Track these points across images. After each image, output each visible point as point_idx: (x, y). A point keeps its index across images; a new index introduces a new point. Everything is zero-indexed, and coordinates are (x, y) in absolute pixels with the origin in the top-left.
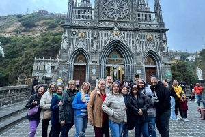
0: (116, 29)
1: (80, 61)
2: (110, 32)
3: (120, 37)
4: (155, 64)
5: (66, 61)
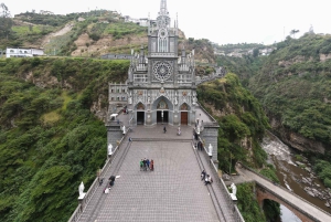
0: (162, 88)
1: (140, 108)
2: (158, 90)
3: (165, 94)
4: (188, 110)
5: (132, 111)
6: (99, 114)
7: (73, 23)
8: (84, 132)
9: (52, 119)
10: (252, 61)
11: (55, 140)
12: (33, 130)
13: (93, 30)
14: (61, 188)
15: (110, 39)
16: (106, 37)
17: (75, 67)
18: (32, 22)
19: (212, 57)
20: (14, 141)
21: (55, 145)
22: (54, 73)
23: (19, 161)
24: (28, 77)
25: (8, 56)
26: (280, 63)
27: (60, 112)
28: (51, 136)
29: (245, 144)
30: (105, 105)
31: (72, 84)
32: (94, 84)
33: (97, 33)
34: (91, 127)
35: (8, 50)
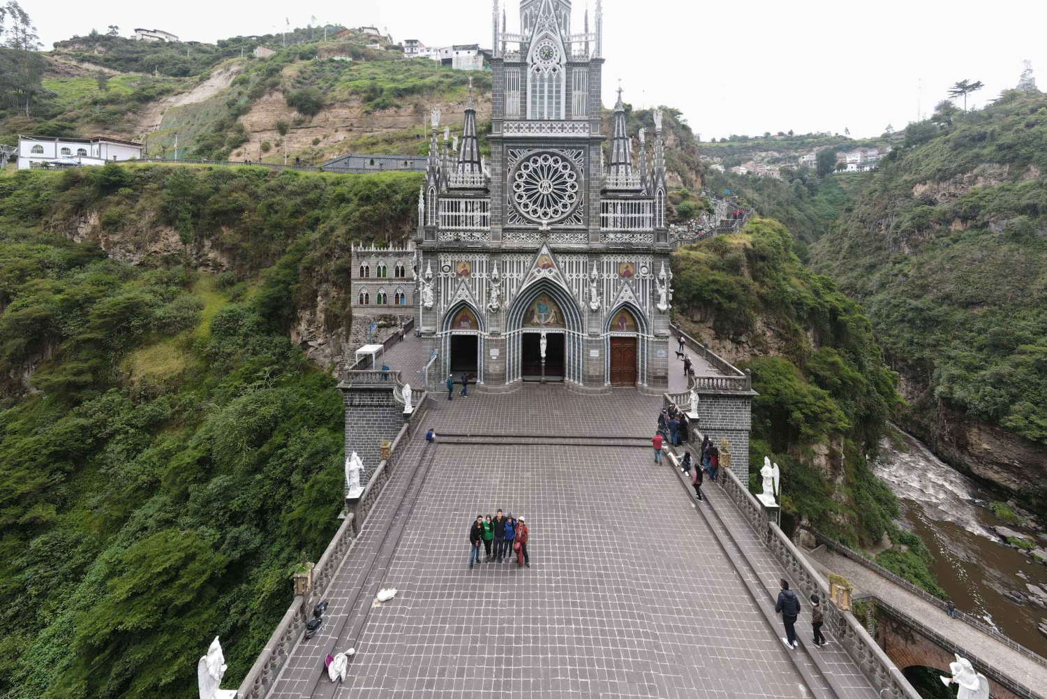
0: (545, 250)
1: (464, 324)
2: (529, 258)
3: (555, 270)
4: (637, 330)
5: (434, 333)
6: (321, 351)
7: (236, 64)
8: (268, 411)
9: (159, 369)
10: (813, 190)
11: (168, 440)
12: (95, 405)
13: (301, 80)
14: (182, 611)
15: (355, 110)
16: (344, 103)
17: (241, 198)
18: (107, 62)
19: (694, 167)
20: (29, 440)
21: (166, 456)
22: (168, 217)
23: (44, 512)
24: (84, 230)
25: (23, 164)
26: (919, 190)
27: (188, 346)
28: (155, 426)
29: (821, 461)
30: (339, 321)
31: (231, 251)
32: (301, 251)
33: (314, 90)
34: (291, 394)
35: (26, 147)
